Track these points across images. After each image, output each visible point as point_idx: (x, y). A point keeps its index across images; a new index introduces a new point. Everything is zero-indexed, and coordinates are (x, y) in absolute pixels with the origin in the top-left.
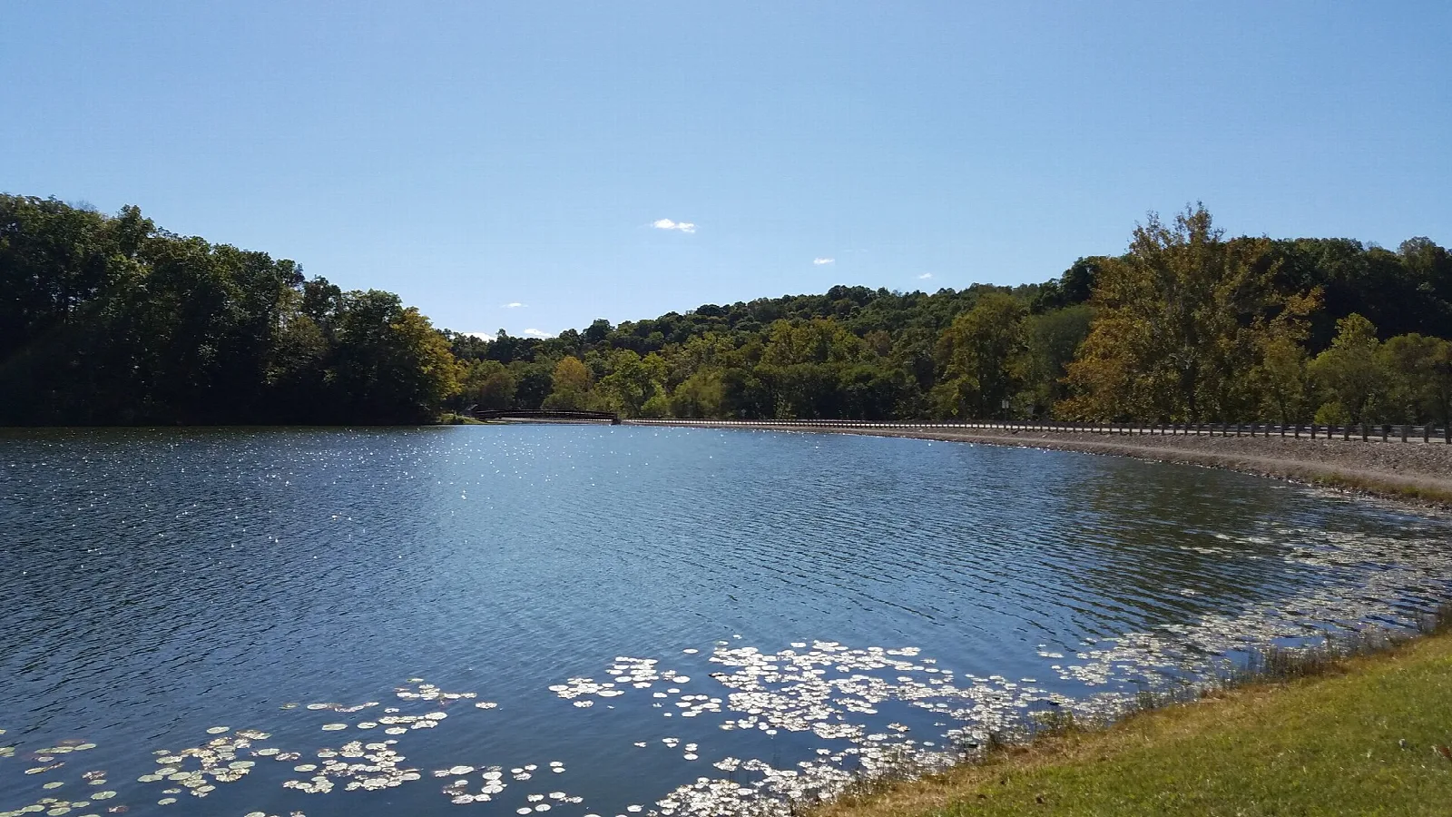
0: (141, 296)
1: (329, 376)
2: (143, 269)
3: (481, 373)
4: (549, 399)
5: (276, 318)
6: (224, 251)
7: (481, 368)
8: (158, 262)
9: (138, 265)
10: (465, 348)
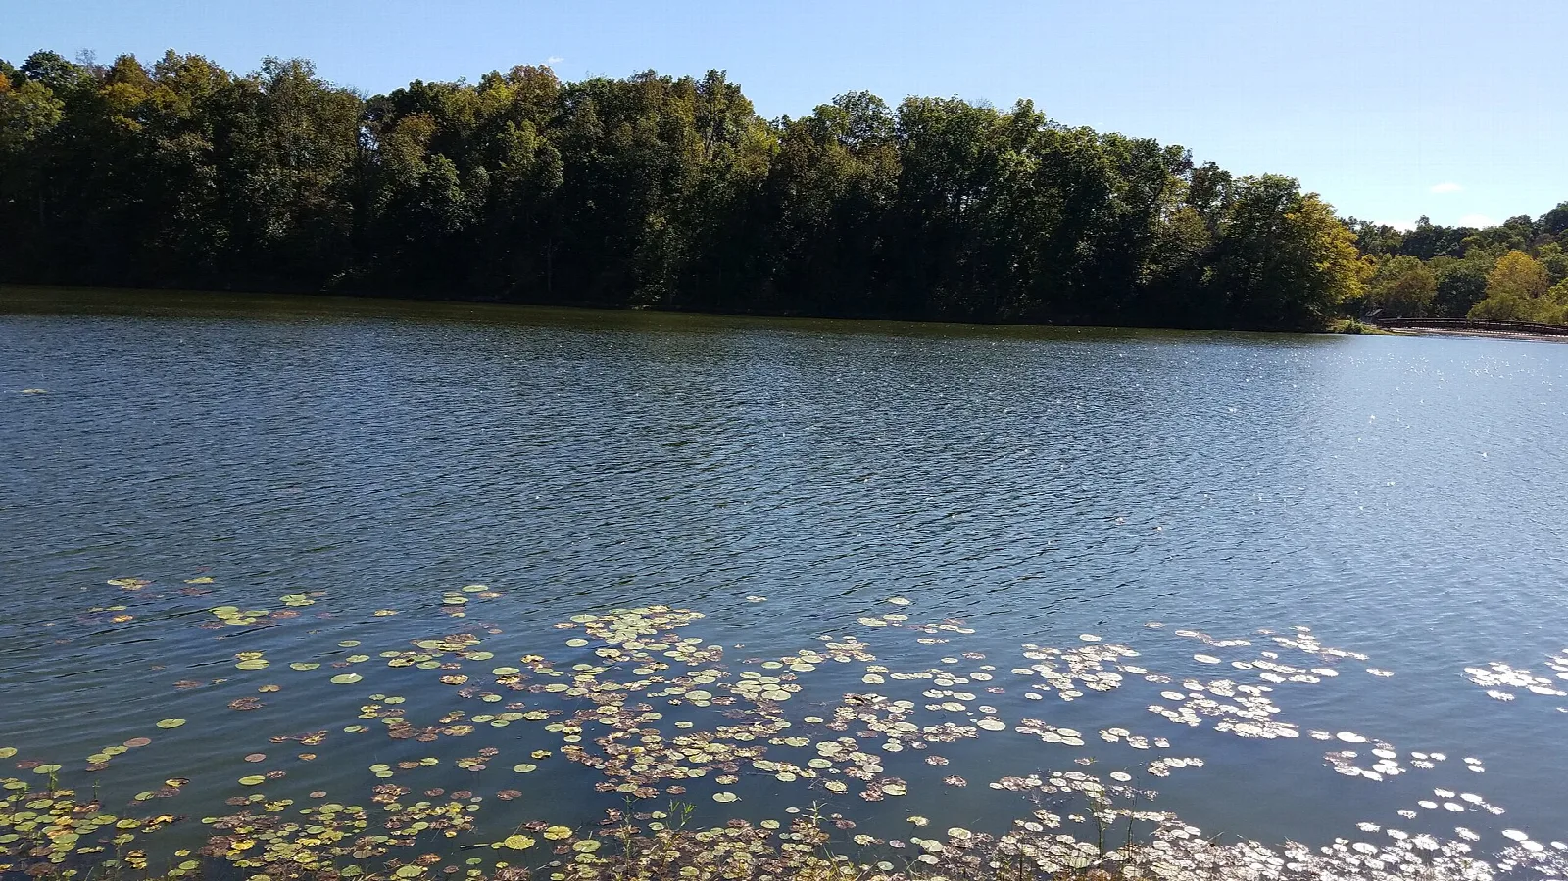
0: (1027, 193)
1: (1208, 272)
2: (1031, 164)
3: (1390, 271)
4: (1479, 307)
5: (1158, 211)
6: (1113, 141)
7: (1391, 265)
8: (1045, 157)
9: (1027, 160)
10: (1374, 241)
